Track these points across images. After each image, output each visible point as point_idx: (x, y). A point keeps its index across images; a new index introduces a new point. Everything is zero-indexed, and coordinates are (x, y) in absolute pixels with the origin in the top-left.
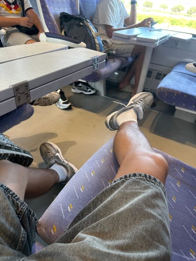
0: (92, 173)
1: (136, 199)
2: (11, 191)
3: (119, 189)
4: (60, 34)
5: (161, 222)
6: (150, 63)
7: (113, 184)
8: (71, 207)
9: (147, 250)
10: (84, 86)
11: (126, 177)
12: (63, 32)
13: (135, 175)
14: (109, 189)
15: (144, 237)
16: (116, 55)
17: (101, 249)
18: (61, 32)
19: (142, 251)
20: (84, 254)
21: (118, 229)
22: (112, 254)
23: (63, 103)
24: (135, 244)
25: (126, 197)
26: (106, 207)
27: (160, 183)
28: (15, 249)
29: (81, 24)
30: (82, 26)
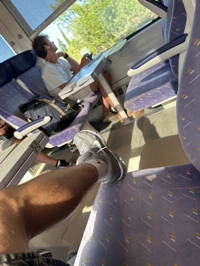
12: (29, 119)
18: (27, 121)
29: (37, 103)
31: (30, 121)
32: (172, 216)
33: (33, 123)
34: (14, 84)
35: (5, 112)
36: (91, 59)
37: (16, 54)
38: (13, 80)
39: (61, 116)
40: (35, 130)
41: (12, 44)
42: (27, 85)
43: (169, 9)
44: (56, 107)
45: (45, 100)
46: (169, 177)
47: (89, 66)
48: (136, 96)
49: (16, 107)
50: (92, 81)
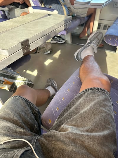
0: (68, 91)
1: (93, 103)
2: (29, 101)
3: (83, 97)
4: (41, 6)
5: (109, 114)
6: (99, 19)
7: (79, 95)
8: (58, 109)
9: (103, 130)
10: (58, 38)
11: (86, 90)
13: (91, 89)
14: (77, 98)
15: (101, 124)
16: (77, 16)
17: (77, 133)
19: (101, 132)
20: (69, 136)
21: (85, 121)
22: (84, 135)
24: (96, 128)
25: (87, 102)
26: (76, 108)
27: (107, 92)
28: (33, 132)
33: (44, 9)
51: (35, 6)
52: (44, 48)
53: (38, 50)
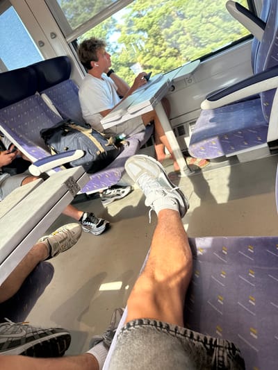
4: (50, 155)
10: (113, 191)
12: (52, 151)
18: (50, 152)
23: (98, 227)
29: (66, 130)
30: (68, 132)
31: (53, 153)
32: (254, 304)
33: (58, 156)
34: (37, 99)
35: (21, 136)
36: (148, 80)
37: (44, 60)
38: (37, 93)
39: (98, 153)
40: (59, 166)
41: (41, 44)
42: (55, 103)
43: (268, 26)
44: (92, 138)
45: (79, 127)
46: (252, 251)
47: (146, 89)
48: (207, 138)
49: (36, 132)
50: (150, 109)
51: (39, 160)
52: (65, 239)
53: (53, 251)
